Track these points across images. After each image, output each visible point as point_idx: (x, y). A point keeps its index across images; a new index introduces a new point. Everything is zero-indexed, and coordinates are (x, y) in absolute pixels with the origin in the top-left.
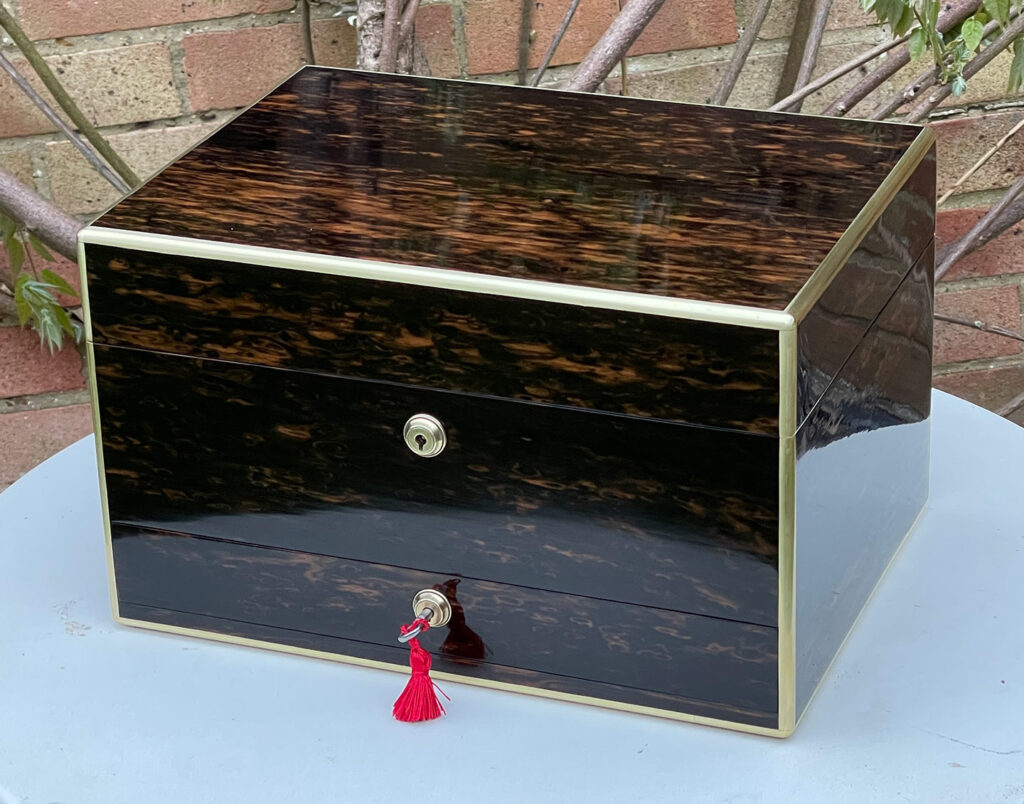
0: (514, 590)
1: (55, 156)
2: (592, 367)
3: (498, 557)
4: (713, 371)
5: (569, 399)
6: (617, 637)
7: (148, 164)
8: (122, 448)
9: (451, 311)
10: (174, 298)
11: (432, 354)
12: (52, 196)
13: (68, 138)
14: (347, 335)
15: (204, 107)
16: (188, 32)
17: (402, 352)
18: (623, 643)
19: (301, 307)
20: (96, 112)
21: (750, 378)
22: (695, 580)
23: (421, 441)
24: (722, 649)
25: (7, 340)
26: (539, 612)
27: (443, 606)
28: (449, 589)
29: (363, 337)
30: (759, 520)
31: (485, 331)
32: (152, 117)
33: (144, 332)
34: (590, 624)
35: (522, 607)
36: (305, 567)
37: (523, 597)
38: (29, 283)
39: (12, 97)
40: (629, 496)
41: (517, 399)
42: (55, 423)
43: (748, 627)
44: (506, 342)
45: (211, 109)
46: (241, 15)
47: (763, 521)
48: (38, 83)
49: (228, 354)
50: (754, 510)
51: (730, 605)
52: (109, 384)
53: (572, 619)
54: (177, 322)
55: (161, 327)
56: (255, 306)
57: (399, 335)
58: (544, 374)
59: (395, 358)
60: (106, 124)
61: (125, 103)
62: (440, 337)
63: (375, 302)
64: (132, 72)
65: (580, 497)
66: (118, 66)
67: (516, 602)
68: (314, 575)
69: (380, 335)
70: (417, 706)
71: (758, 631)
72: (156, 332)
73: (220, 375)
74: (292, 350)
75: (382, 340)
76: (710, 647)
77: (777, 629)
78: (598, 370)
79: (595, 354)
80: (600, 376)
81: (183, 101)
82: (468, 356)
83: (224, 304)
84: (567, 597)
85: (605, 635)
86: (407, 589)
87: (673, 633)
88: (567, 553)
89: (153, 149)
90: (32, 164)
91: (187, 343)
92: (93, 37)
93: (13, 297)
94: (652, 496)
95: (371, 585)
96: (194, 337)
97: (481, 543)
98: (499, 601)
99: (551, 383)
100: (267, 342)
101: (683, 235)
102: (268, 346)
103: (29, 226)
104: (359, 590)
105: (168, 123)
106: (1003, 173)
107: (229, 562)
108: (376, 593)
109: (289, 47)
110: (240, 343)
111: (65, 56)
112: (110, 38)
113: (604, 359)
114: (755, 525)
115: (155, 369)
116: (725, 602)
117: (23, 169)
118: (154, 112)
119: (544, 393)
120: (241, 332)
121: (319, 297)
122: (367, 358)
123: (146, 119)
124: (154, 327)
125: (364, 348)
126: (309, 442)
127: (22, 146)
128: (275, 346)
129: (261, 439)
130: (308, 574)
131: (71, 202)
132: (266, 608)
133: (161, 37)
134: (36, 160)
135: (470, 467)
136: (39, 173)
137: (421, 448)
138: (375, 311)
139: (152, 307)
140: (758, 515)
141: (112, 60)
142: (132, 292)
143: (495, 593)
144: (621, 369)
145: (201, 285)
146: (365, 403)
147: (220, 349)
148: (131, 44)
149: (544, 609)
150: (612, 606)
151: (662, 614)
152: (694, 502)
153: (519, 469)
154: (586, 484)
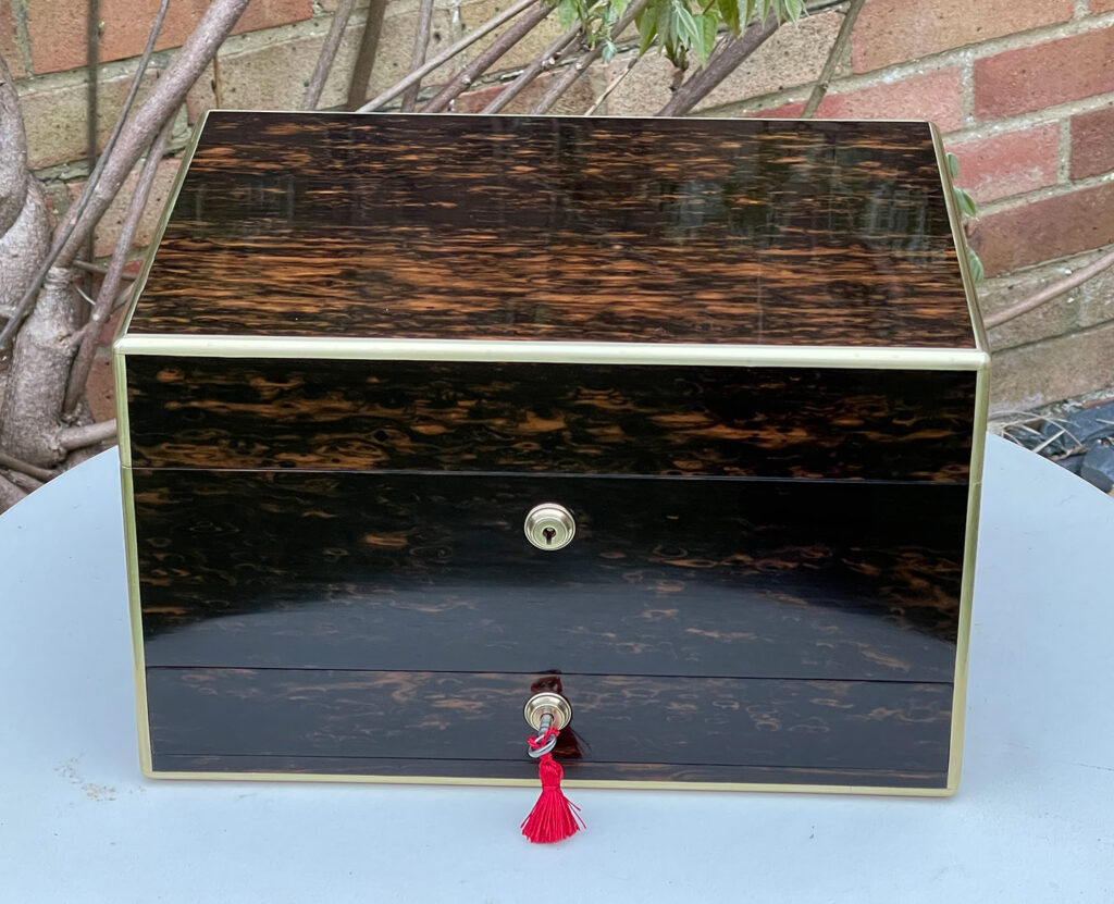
0: (649, 680)
2: (756, 432)
3: (631, 648)
4: (896, 422)
5: (726, 469)
6: (766, 716)
8: (165, 583)
9: (588, 387)
10: (241, 407)
11: (563, 437)
14: (462, 427)
17: (526, 438)
18: (772, 722)
19: (403, 400)
21: (941, 425)
22: (861, 645)
23: (549, 534)
24: (889, 713)
26: (677, 700)
27: (560, 710)
29: (480, 427)
30: (939, 573)
31: (629, 406)
33: (198, 449)
34: (736, 706)
35: (655, 698)
36: (394, 686)
37: (658, 688)
40: (791, 565)
41: (664, 476)
43: (920, 687)
44: (654, 415)
47: (943, 574)
49: (306, 463)
50: (935, 563)
51: (902, 666)
52: (152, 512)
53: (714, 704)
54: (243, 433)
55: (224, 442)
56: (345, 405)
57: (524, 420)
58: (697, 445)
59: (517, 446)
62: (575, 417)
63: (497, 386)
65: (732, 573)
67: (649, 693)
68: (404, 694)
69: (500, 422)
70: (551, 823)
71: (930, 689)
72: (215, 448)
73: (294, 488)
74: (389, 450)
75: (502, 427)
76: (875, 713)
77: (952, 685)
78: (763, 435)
79: (760, 418)
80: (765, 441)
82: (607, 435)
83: (305, 407)
84: (710, 680)
85: (752, 716)
86: (517, 696)
87: (833, 703)
88: (715, 635)
91: (256, 456)
94: (818, 562)
95: (474, 697)
96: (264, 448)
97: (611, 635)
98: (629, 695)
99: (705, 454)
100: (359, 444)
101: (795, 271)
102: (359, 448)
104: (460, 704)
107: (296, 693)
108: (480, 704)
110: (324, 449)
113: (769, 422)
114: (933, 579)
115: (214, 489)
116: (894, 663)
119: (698, 466)
120: (326, 437)
121: (427, 387)
122: (484, 449)
124: (213, 441)
125: (479, 439)
126: (407, 548)
128: (368, 448)
129: (346, 553)
130: (396, 695)
132: (342, 738)
135: (602, 555)
137: (550, 541)
138: (495, 397)
139: (211, 419)
140: (940, 569)
142: (186, 405)
143: (624, 686)
144: (791, 431)
145: (276, 388)
146: (477, 499)
147: (297, 458)
149: (683, 696)
150: (763, 683)
151: (821, 686)
152: (867, 563)
153: (662, 551)
154: (740, 557)
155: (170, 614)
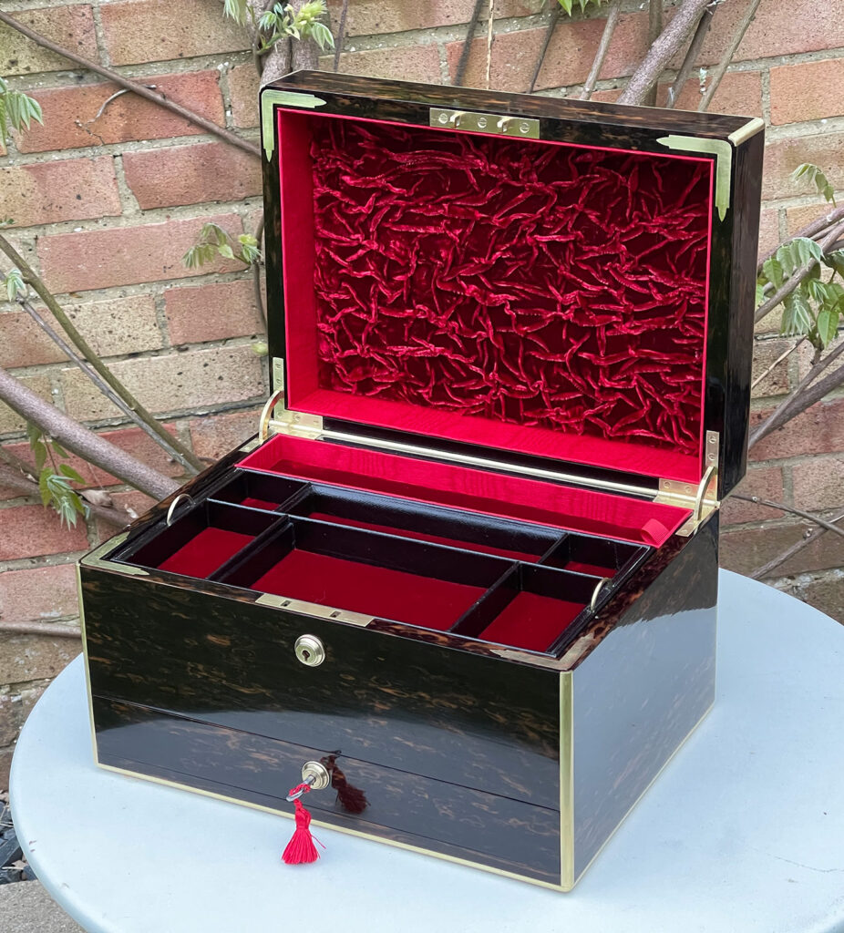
0: (374, 767)
1: (69, 379)
3: (362, 743)
6: (445, 808)
7: (138, 384)
8: (100, 642)
12: (66, 408)
13: (79, 365)
15: (180, 342)
16: (168, 287)
18: (449, 812)
20: (99, 346)
22: (501, 771)
23: (306, 654)
24: (521, 823)
25: (31, 515)
26: (392, 785)
27: (323, 775)
28: (330, 763)
30: (545, 731)
32: (141, 349)
34: (427, 796)
35: (378, 780)
36: (226, 738)
37: (379, 773)
38: (52, 476)
39: (36, 336)
40: (454, 706)
42: (67, 576)
43: (538, 809)
45: (185, 344)
46: (207, 274)
47: (547, 732)
48: (56, 325)
50: (542, 724)
51: (526, 792)
52: (91, 596)
53: (413, 792)
60: (107, 355)
61: (121, 339)
64: (126, 317)
65: (419, 704)
66: (116, 312)
67: (374, 776)
68: (233, 744)
70: (300, 852)
71: (545, 812)
73: (167, 596)
76: (512, 821)
77: (559, 812)
81: (164, 338)
84: (410, 775)
85: (437, 806)
86: (298, 760)
87: (485, 808)
88: (411, 744)
89: (141, 373)
90: (51, 384)
92: (98, 291)
93: (37, 484)
94: (470, 707)
95: (273, 754)
97: (349, 731)
98: (363, 774)
103: (52, 435)
104: (265, 758)
105: (153, 353)
106: (771, 386)
107: (175, 730)
108: (277, 760)
109: (243, 297)
111: (76, 306)
112: (110, 292)
114: (542, 735)
115: (123, 587)
116: (521, 789)
117: (44, 388)
118: (142, 346)
123: (136, 351)
126: (229, 648)
127: (44, 372)
129: (196, 643)
130: (229, 743)
131: (80, 413)
132: (200, 765)
133: (147, 291)
134: (54, 382)
135: (341, 675)
136: (56, 391)
137: (306, 660)
140: (545, 728)
141: (111, 308)
143: (360, 768)
146: (269, 624)
148: (125, 296)
149: (394, 782)
150: (442, 784)
151: (478, 794)
152: (500, 714)
153: (376, 680)
154: (423, 695)
155: (103, 663)
